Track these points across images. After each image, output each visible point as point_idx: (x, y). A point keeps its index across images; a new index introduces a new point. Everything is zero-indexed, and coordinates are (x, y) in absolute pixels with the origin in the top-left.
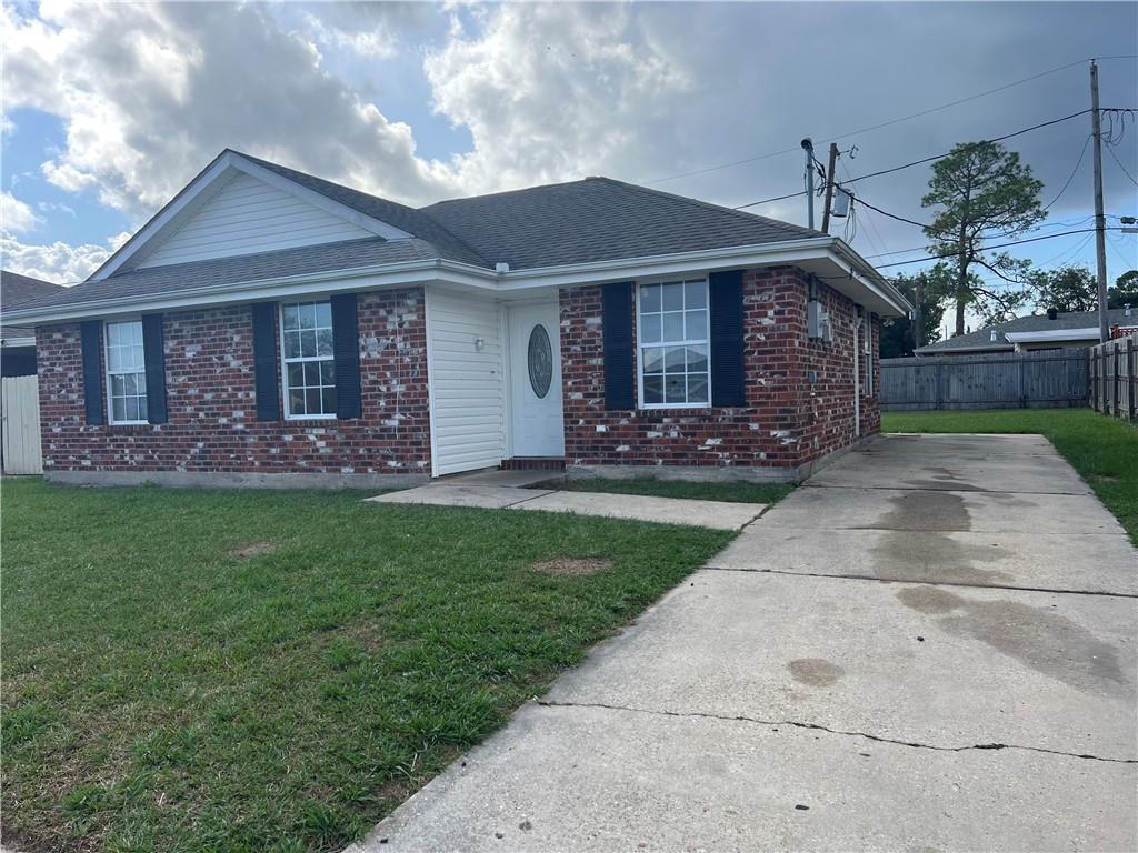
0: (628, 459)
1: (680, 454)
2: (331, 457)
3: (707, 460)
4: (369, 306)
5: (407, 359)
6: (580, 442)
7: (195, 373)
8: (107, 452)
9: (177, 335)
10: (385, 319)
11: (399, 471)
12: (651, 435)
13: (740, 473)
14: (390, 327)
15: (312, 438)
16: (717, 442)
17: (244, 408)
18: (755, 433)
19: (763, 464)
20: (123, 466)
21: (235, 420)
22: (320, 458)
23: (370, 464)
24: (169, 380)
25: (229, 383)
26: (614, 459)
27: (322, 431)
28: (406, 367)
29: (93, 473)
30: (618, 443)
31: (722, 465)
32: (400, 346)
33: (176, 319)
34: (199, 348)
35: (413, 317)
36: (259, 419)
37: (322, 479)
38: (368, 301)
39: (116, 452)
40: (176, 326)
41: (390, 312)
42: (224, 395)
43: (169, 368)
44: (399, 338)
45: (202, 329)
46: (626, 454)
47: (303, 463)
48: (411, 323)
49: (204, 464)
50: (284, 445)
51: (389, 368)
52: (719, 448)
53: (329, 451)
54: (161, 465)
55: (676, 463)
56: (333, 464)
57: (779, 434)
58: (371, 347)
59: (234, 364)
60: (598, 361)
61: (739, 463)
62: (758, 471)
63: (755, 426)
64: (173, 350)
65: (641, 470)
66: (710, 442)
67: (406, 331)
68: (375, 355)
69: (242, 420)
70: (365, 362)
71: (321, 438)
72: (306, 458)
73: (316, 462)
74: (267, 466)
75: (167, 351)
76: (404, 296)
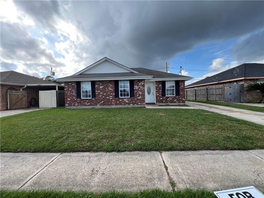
0: (165, 102)
1: (171, 102)
2: (128, 103)
3: (175, 102)
4: (136, 82)
5: (142, 89)
6: (158, 101)
7: (102, 90)
8: (81, 103)
9: (98, 84)
10: (139, 84)
11: (140, 104)
12: (168, 99)
13: (179, 104)
14: (139, 85)
15: (125, 100)
16: (176, 100)
17: (112, 96)
18: (181, 99)
19: (181, 102)
20: (85, 105)
21: (110, 98)
22: (126, 103)
23: (135, 104)
24: (96, 91)
25: (109, 92)
26: (163, 102)
27: (127, 99)
28: (142, 90)
29: (78, 107)
30: (163, 100)
31: (176, 103)
32: (141, 87)
33: (98, 82)
34: (103, 87)
35: (144, 84)
36: (115, 97)
37: (127, 106)
38: (136, 81)
39: (84, 103)
40: (98, 83)
41: (140, 83)
42: (108, 94)
43: (96, 90)
44: (141, 86)
45: (104, 84)
46: (164, 102)
47: (123, 104)
48: (143, 84)
49: (104, 104)
50: (120, 101)
51: (139, 90)
52: (176, 101)
53: (128, 102)
54: (94, 105)
55: (171, 103)
56: (129, 104)
57: (183, 99)
58: (136, 87)
59: (110, 89)
60: (161, 90)
61: (178, 103)
62: (181, 103)
63: (180, 98)
64: (97, 87)
65: (167, 104)
66: (175, 100)
67: (142, 85)
68: (137, 88)
69: (111, 98)
70: (135, 89)
71: (127, 100)
72: (124, 103)
73: (125, 103)
74: (116, 104)
75: (96, 87)
76: (142, 81)
